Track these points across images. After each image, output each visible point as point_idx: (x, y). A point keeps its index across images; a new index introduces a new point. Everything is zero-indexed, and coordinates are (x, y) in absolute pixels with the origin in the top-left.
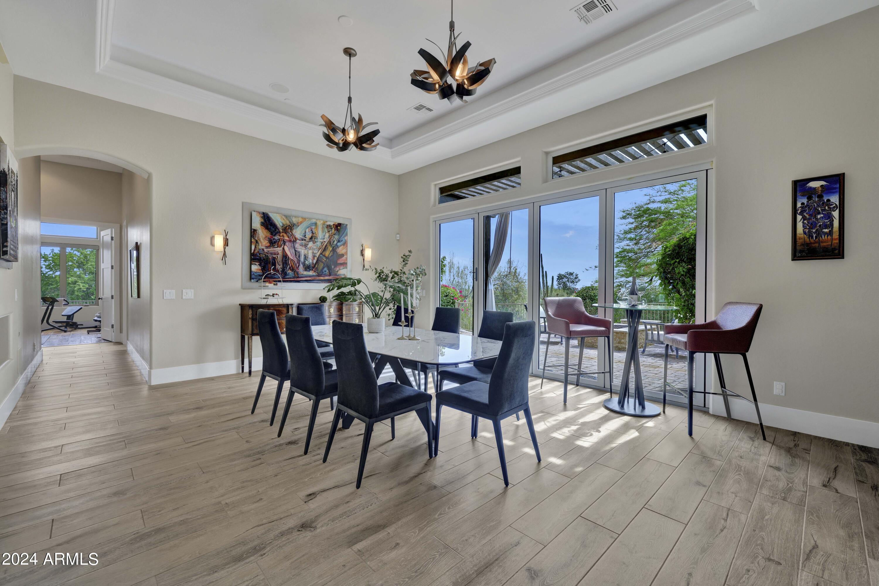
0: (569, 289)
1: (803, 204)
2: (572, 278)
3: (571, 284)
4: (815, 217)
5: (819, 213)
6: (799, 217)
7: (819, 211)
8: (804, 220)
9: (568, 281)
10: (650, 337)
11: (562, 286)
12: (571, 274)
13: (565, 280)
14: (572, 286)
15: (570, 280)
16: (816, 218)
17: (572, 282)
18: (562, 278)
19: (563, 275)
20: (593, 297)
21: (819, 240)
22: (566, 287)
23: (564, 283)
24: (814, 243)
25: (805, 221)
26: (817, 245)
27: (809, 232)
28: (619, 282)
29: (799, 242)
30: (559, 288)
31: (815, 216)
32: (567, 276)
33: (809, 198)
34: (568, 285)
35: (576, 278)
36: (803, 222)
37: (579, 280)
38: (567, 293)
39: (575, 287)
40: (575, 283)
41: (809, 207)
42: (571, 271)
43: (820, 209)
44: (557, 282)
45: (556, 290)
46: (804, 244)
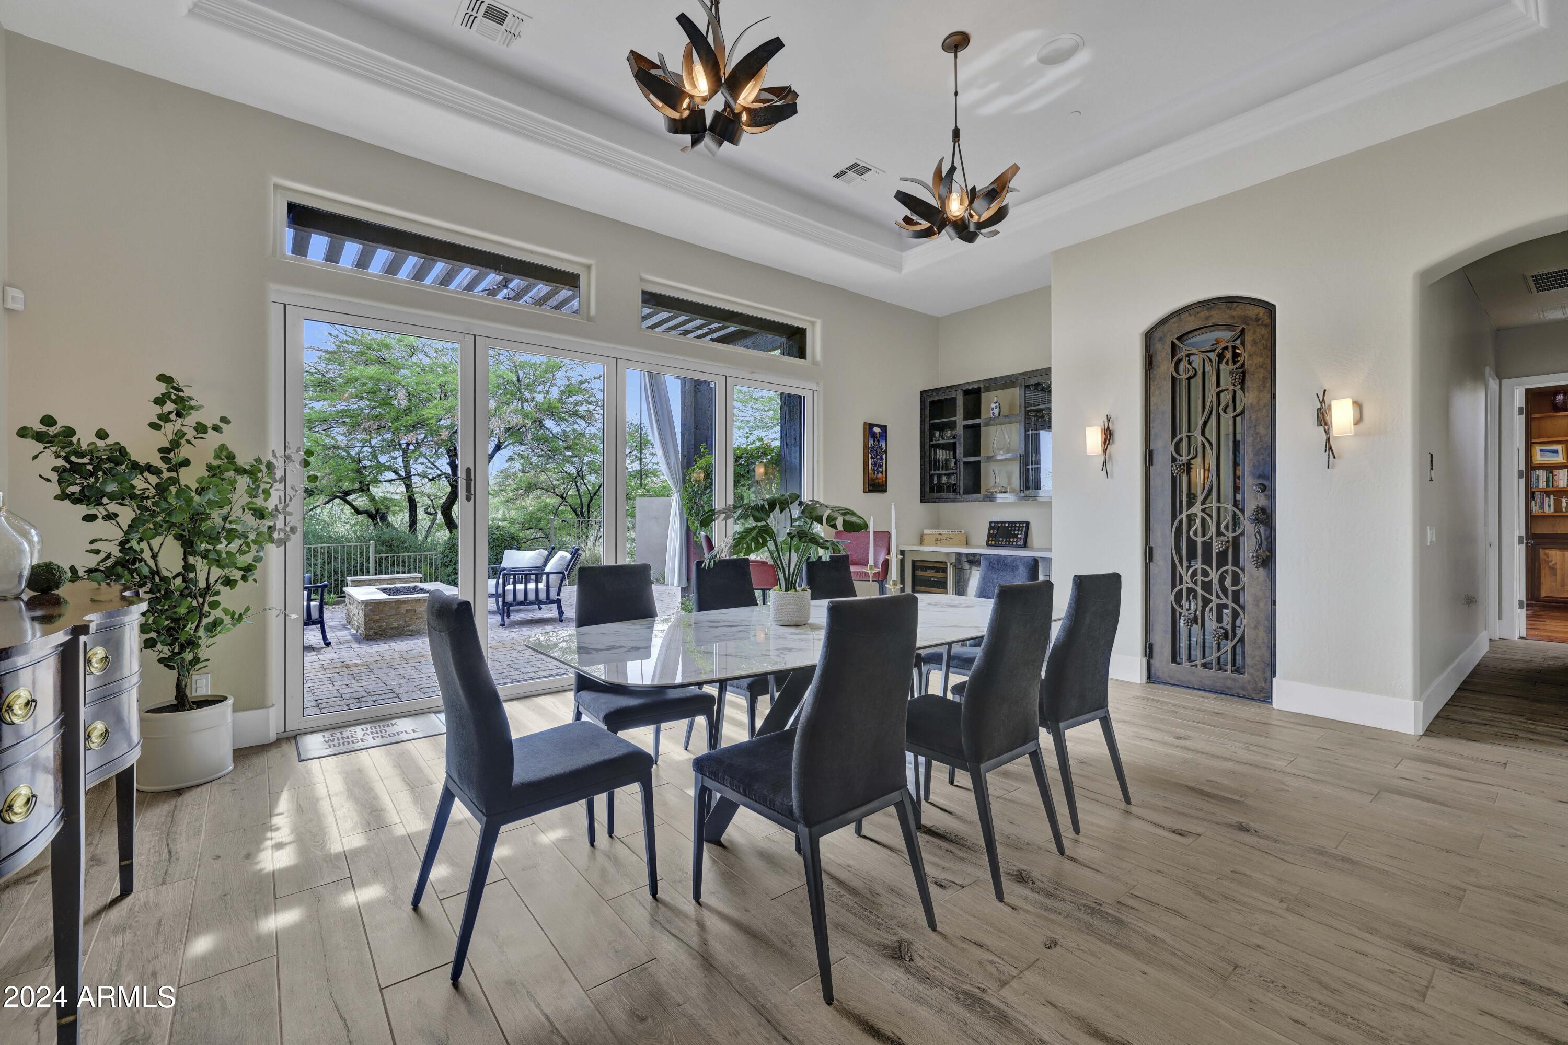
1: (870, 445)
4: (876, 458)
5: (878, 455)
6: (869, 455)
7: (877, 453)
8: (872, 458)
21: (877, 476)
25: (872, 460)
26: (876, 480)
27: (873, 469)
29: (869, 476)
31: (876, 456)
33: (874, 441)
36: (870, 461)
41: (873, 449)
46: (872, 479)
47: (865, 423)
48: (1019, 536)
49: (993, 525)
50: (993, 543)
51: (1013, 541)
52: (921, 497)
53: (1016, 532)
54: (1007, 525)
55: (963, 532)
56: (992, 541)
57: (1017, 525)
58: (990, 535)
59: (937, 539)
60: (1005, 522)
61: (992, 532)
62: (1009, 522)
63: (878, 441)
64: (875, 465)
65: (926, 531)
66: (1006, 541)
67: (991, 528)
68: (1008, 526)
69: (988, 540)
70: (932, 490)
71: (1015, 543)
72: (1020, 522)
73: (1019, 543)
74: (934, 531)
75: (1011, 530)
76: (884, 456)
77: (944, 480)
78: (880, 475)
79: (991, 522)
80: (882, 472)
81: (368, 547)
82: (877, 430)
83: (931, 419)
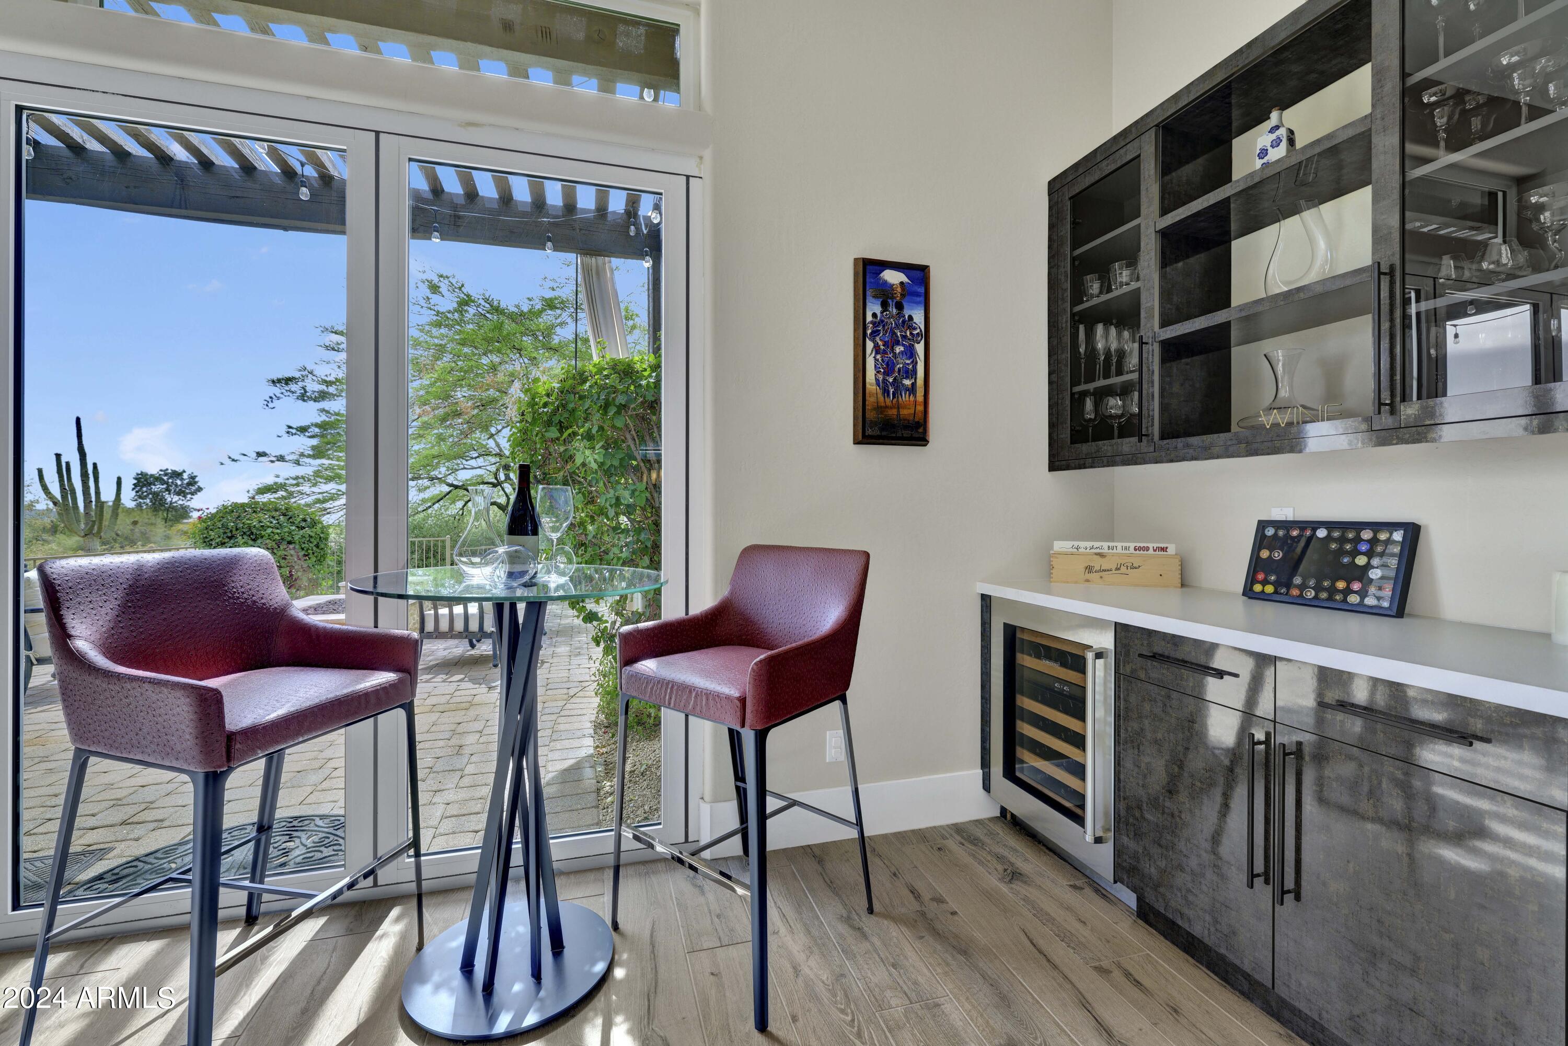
0: (171, 508)
1: (874, 315)
2: (179, 482)
3: (176, 498)
4: (893, 350)
5: (898, 343)
6: (870, 345)
7: (897, 336)
8: (877, 353)
9: (168, 490)
10: (430, 627)
11: (148, 501)
12: (177, 475)
13: (157, 488)
14: (180, 502)
15: (172, 488)
16: (893, 352)
17: (181, 493)
18: (150, 484)
19: (152, 476)
20: (258, 529)
21: (898, 401)
22: (161, 505)
23: (155, 494)
24: (891, 408)
25: (878, 357)
26: (894, 412)
27: (884, 379)
28: (319, 493)
29: (870, 400)
30: (139, 505)
31: (892, 347)
32: (165, 478)
33: (885, 306)
34: (169, 499)
35: (189, 484)
36: (874, 357)
37: (200, 489)
38: (166, 520)
39: (188, 503)
40: (189, 496)
41: (884, 326)
42: (179, 469)
43: (899, 334)
44: (134, 493)
45: (129, 511)
46: (879, 409)
47: (856, 260)
48: (1375, 574)
49: (1270, 532)
50: (1269, 589)
51: (1348, 591)
52: (1051, 456)
53: (1361, 561)
54: (1322, 533)
55: (1172, 550)
56: (1265, 582)
57: (1367, 535)
58: (1256, 566)
59: (1089, 569)
60: (1315, 525)
61: (1265, 554)
62: (1330, 525)
63: (900, 307)
64: (888, 368)
65: (1060, 546)
66: (1318, 588)
67: (1261, 541)
68: (1329, 538)
69: (1251, 580)
70: (1080, 435)
71: (1354, 599)
72: (1376, 526)
73: (1370, 601)
74: (1082, 544)
75: (1341, 552)
76: (920, 348)
77: (1114, 405)
78: (905, 398)
79: (1262, 525)
80: (912, 389)
81: (443, 542)
82: (893, 277)
83: (1075, 246)
